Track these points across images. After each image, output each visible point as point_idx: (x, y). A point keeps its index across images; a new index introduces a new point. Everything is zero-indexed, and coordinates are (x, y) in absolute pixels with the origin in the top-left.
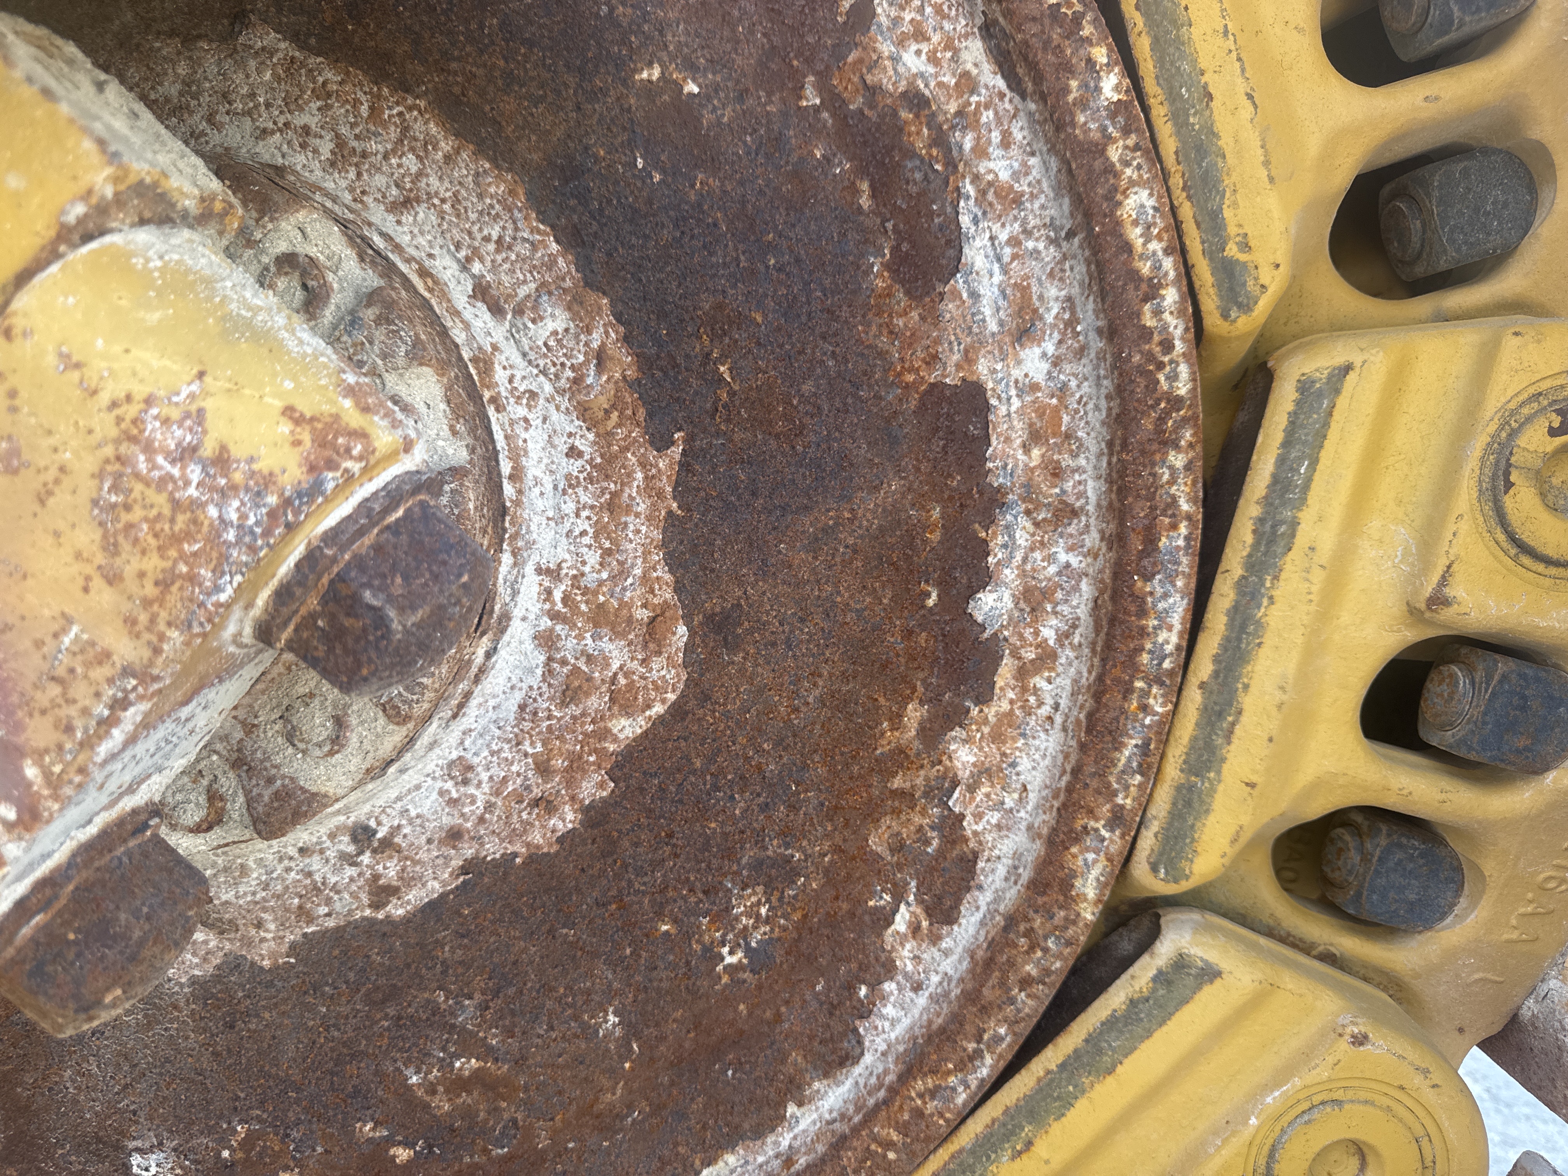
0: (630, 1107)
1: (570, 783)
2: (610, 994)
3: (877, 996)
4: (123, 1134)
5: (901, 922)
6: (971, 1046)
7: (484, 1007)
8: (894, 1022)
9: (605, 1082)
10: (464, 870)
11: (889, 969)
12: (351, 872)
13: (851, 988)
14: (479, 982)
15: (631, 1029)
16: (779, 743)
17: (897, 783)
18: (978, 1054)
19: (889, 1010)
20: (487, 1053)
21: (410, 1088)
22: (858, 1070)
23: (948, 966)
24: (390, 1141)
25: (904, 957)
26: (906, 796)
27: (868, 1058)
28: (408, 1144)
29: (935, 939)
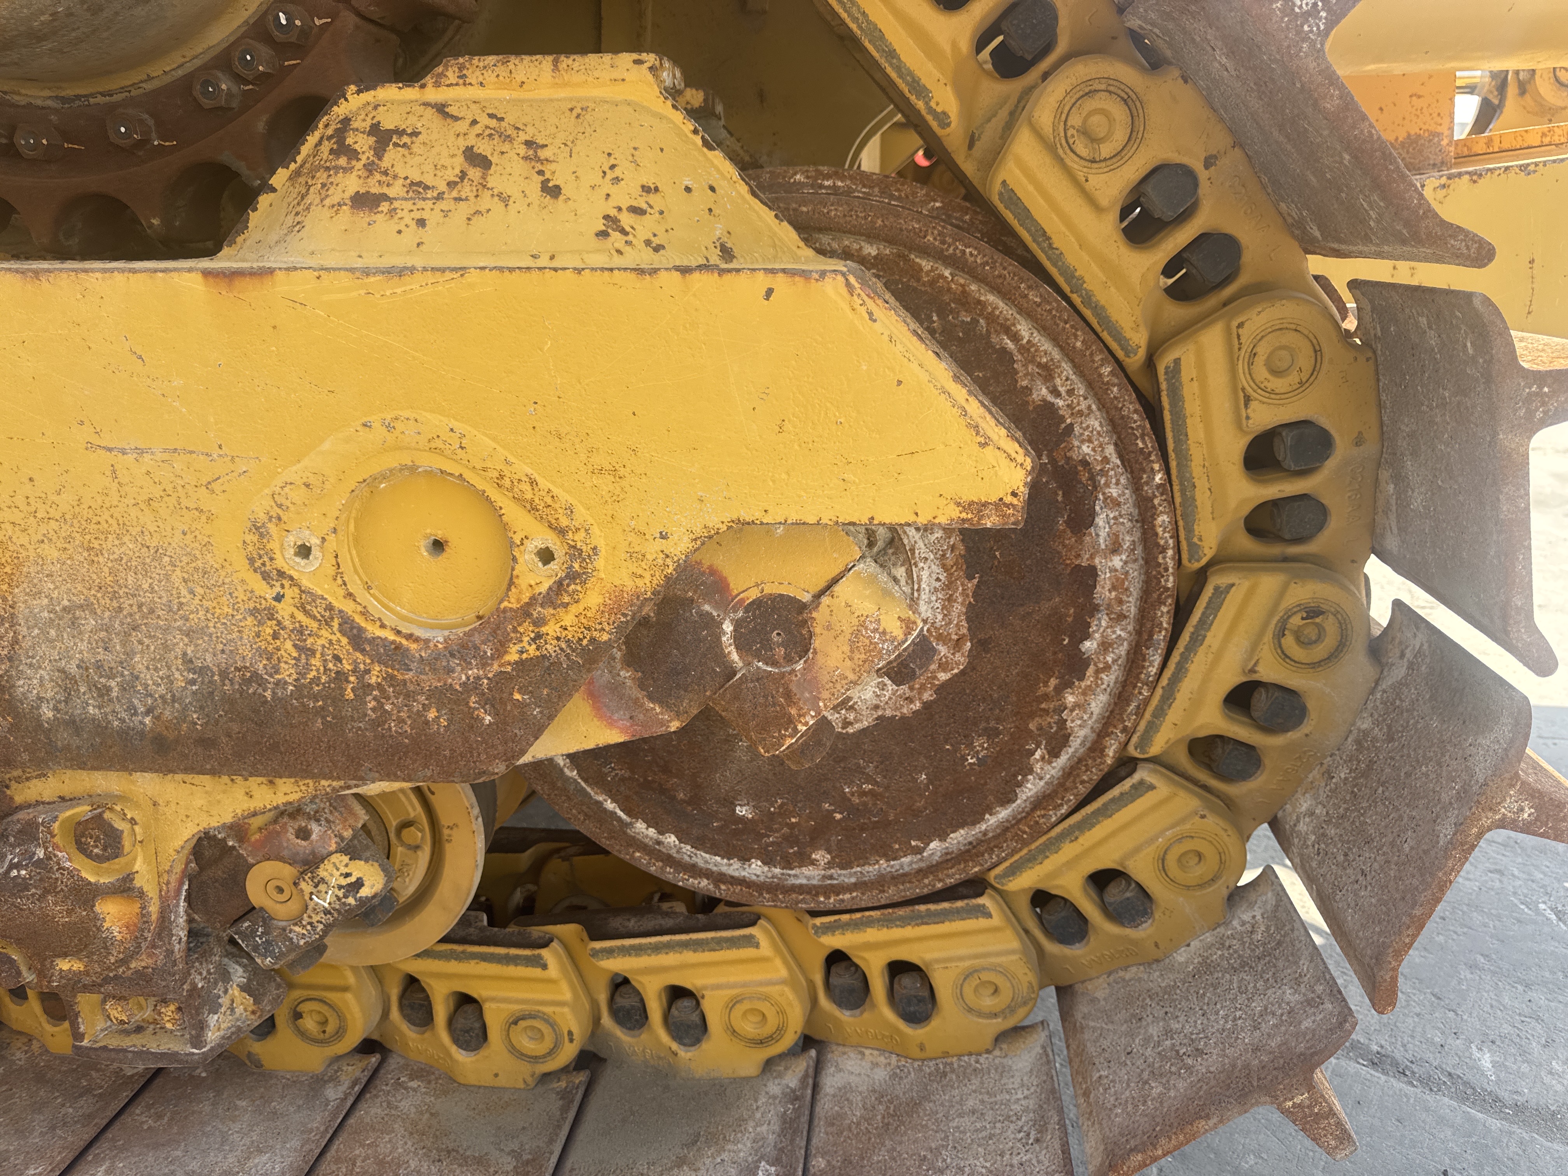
0: (926, 809)
1: (919, 693)
2: (924, 768)
3: (1025, 780)
4: (735, 799)
5: (1038, 755)
6: (1059, 802)
7: (877, 767)
8: (1030, 790)
9: (917, 799)
10: (877, 719)
11: (1031, 771)
12: (837, 715)
13: (1015, 776)
14: (876, 758)
15: (930, 781)
16: (1000, 687)
17: (1043, 706)
18: (1062, 805)
19: (1029, 785)
20: (876, 783)
21: (845, 793)
22: (1014, 805)
23: (1053, 772)
24: (834, 811)
25: (1037, 768)
26: (1046, 711)
27: (1019, 801)
28: (840, 813)
29: (1050, 763)
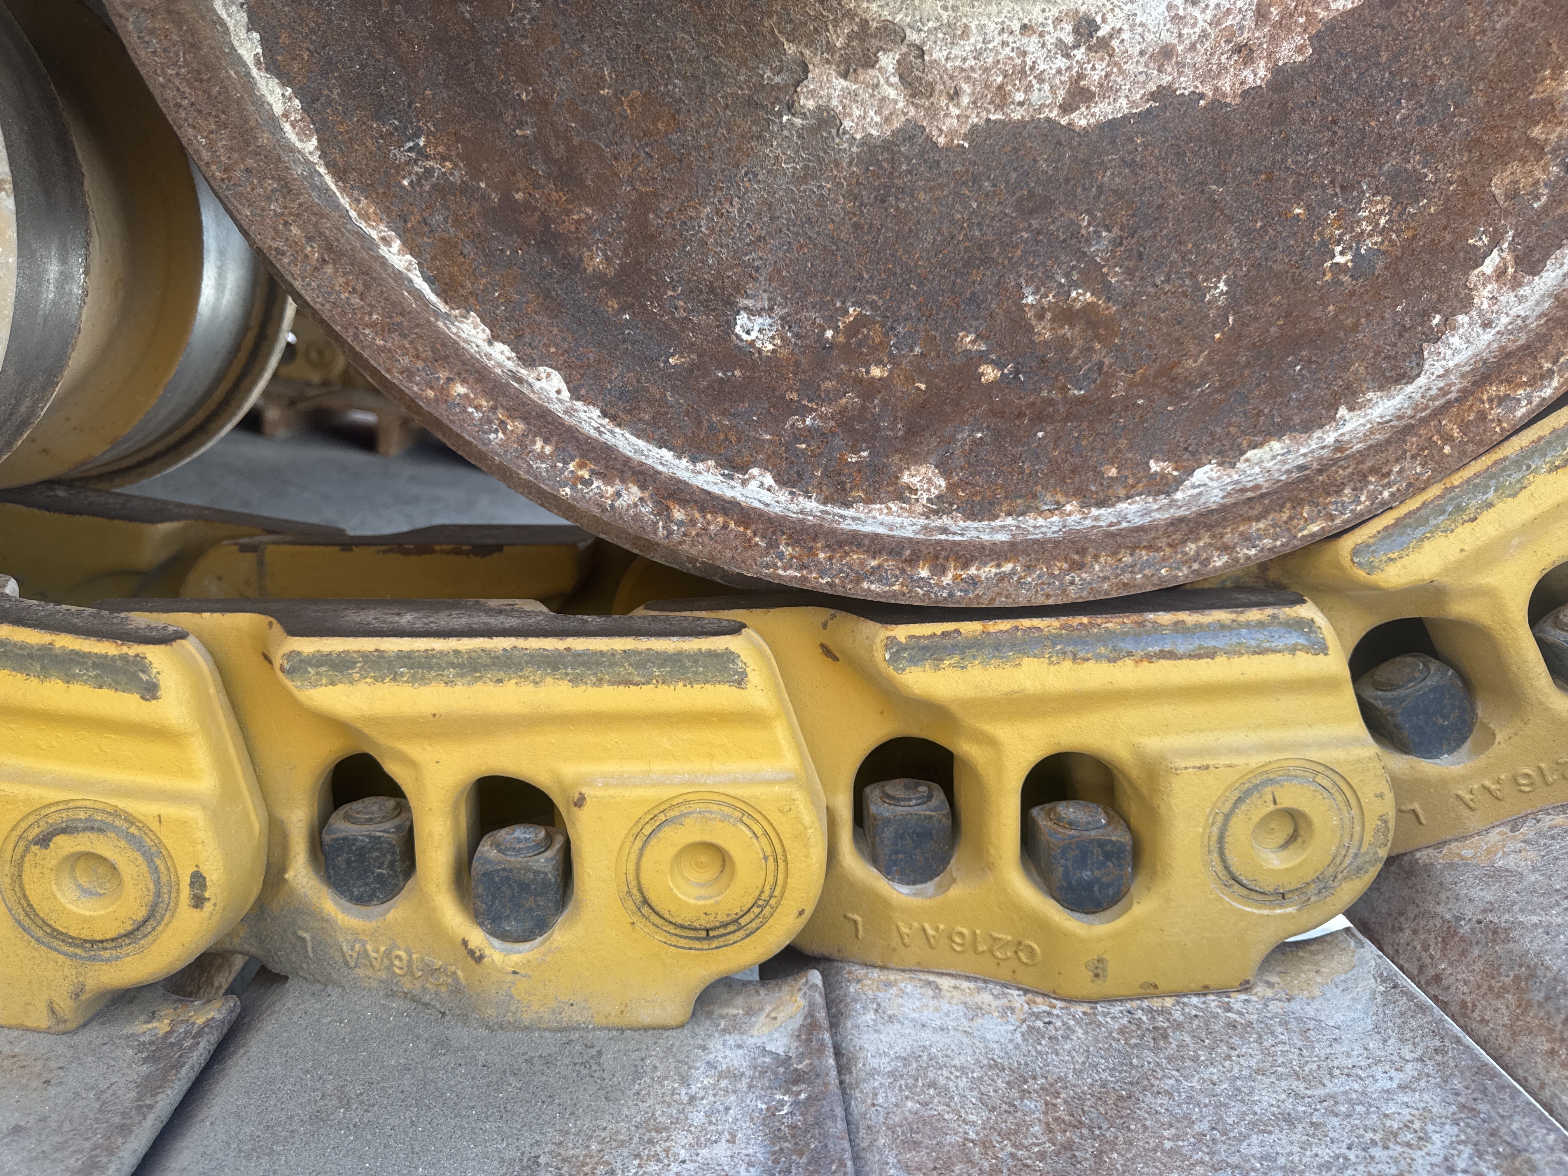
0: (1204, 377)
1: (1273, 39)
2: (1229, 262)
3: (1448, 326)
4: (739, 289)
5: (1489, 266)
6: (1547, 365)
7: (1118, 242)
8: (1456, 352)
9: (1193, 349)
10: (1153, 96)
11: (1466, 304)
12: (1061, 62)
13: (1426, 315)
14: (1123, 216)
15: (1234, 301)
16: (1457, 60)
17: (1536, 132)
18: (1550, 373)
19: (1455, 341)
20: (1104, 289)
21: (1021, 308)
22: (1409, 389)
23: (1520, 310)
24: (983, 358)
25: (1482, 298)
26: (1537, 148)
27: (1422, 381)
28: (999, 365)
29: (1516, 284)
